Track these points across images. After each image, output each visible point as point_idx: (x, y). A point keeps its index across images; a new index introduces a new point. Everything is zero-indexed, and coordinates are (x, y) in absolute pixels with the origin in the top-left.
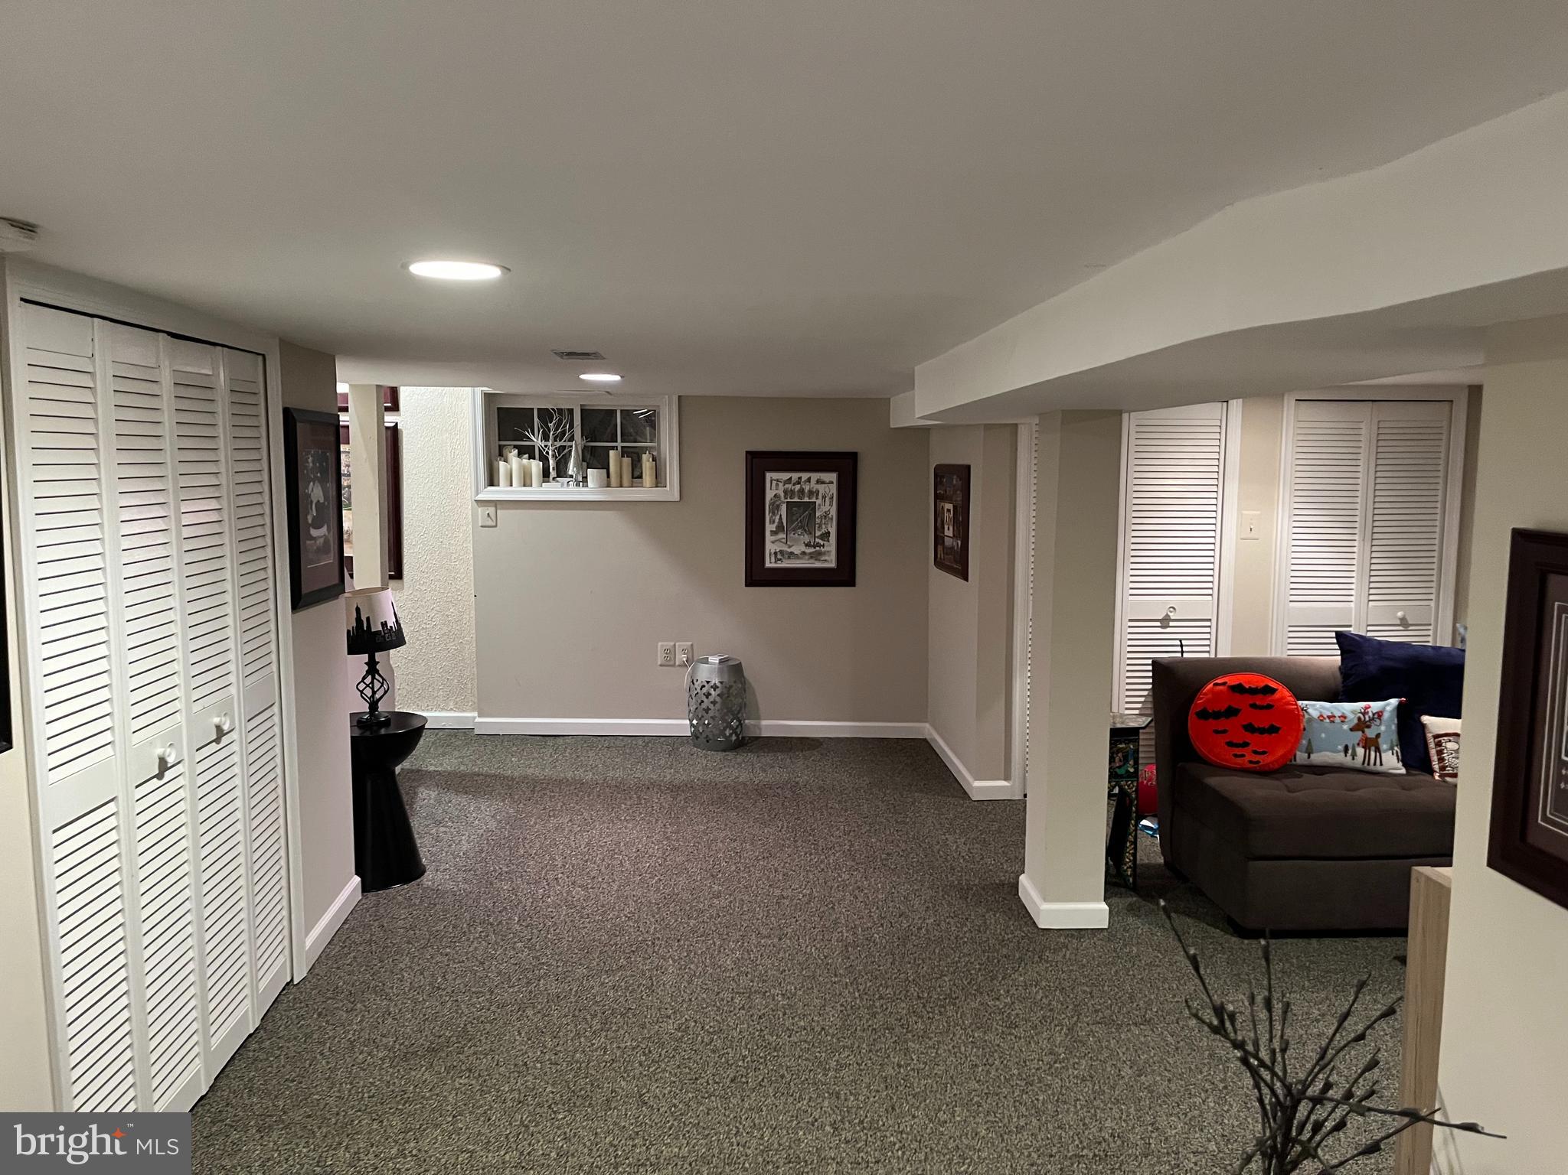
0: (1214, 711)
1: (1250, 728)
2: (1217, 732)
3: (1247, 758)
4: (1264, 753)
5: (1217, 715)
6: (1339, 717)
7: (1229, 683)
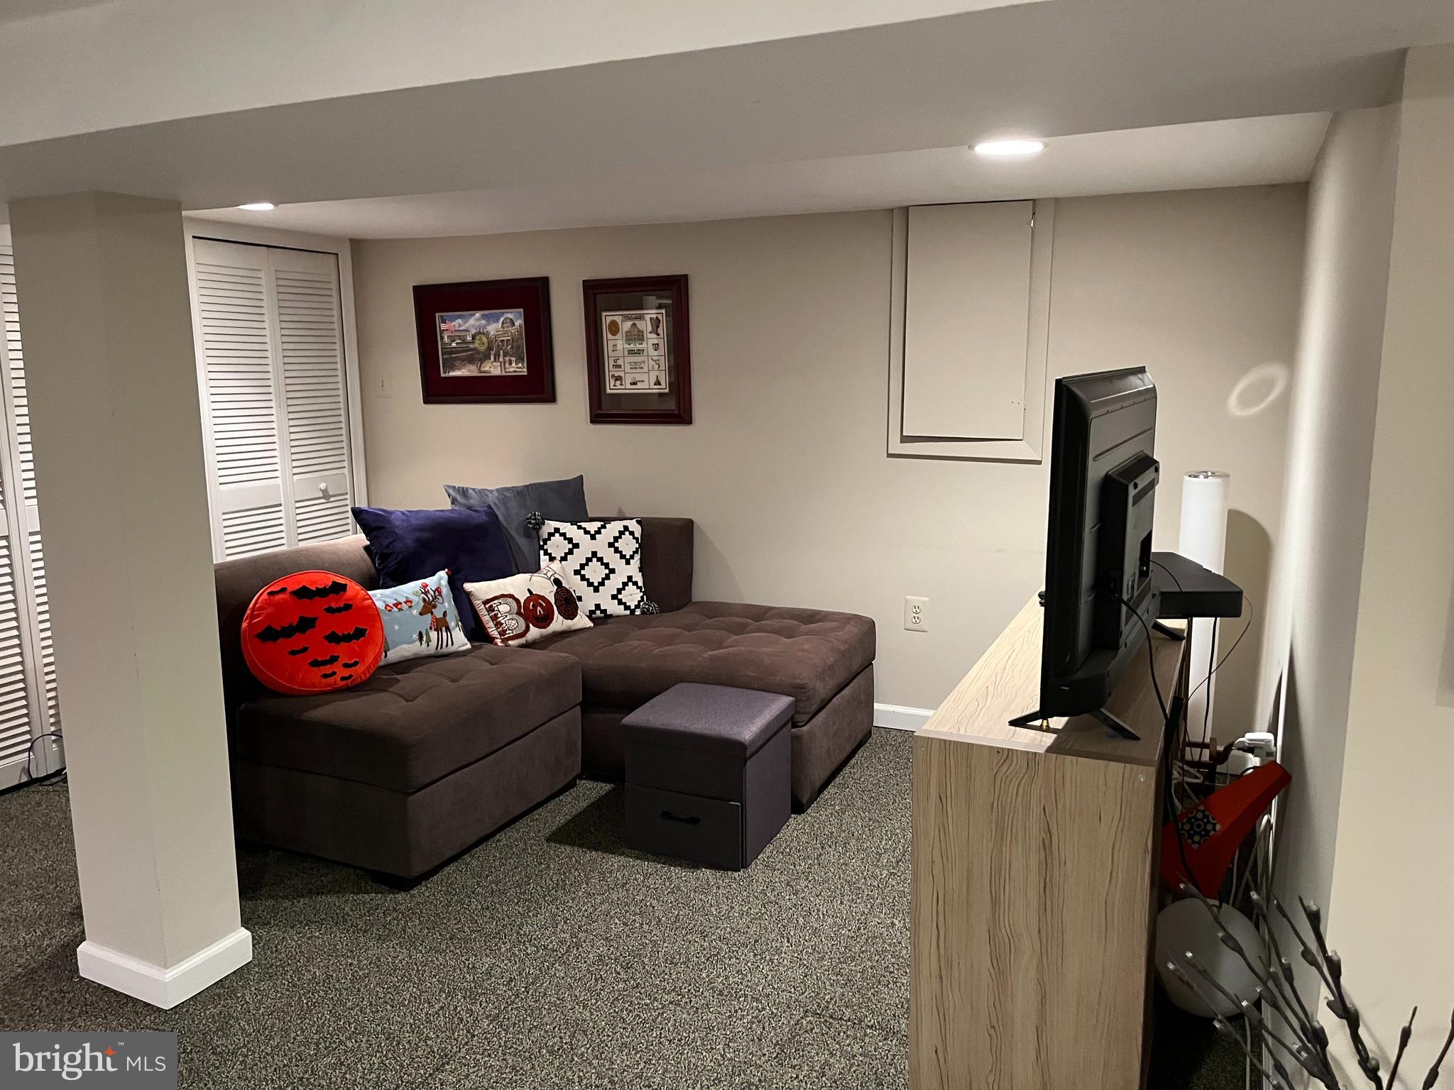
0: (282, 628)
1: (333, 638)
2: (293, 653)
3: (338, 676)
4: (356, 664)
5: (288, 632)
6: (405, 603)
7: (290, 589)
